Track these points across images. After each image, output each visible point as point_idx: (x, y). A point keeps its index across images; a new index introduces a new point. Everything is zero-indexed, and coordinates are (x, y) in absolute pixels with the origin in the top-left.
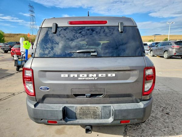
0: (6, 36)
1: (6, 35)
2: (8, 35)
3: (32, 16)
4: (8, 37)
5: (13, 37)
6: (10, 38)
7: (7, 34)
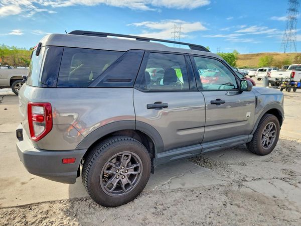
0: (240, 59)
1: (240, 57)
2: (243, 57)
3: (293, 18)
4: (242, 59)
5: (250, 59)
6: (245, 61)
7: (243, 55)
